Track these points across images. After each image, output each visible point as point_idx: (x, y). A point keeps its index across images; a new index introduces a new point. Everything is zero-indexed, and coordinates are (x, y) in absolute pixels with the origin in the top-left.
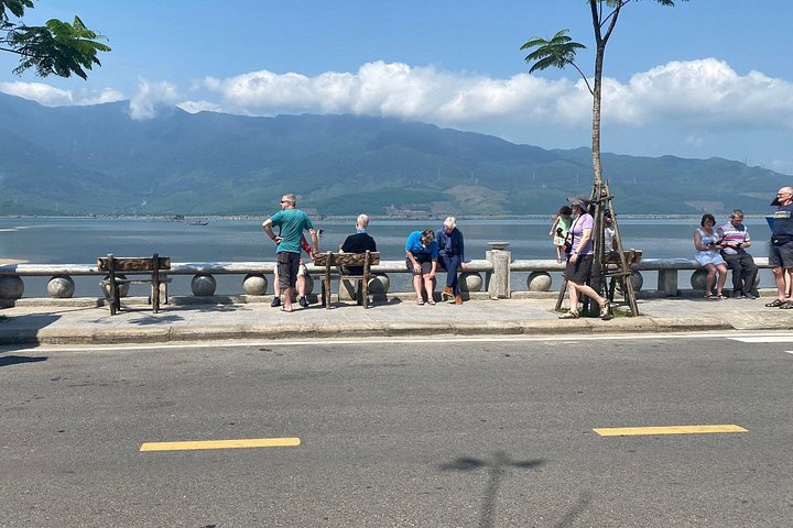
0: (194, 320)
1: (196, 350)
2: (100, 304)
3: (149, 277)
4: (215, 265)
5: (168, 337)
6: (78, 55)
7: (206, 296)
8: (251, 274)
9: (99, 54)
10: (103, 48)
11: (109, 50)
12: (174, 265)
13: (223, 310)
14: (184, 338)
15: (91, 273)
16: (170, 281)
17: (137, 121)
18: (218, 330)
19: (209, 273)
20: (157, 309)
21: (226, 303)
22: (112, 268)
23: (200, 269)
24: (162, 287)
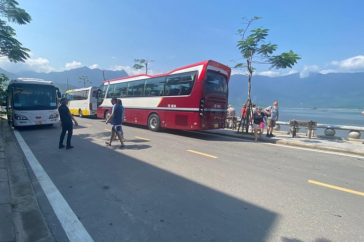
0: (326, 143)
1: (327, 154)
2: (288, 134)
3: (307, 128)
4: (335, 126)
5: (315, 148)
6: (290, 62)
7: (330, 135)
8: (353, 131)
9: (297, 60)
10: (298, 58)
11: (301, 58)
12: (318, 125)
13: (338, 142)
14: (321, 149)
15: (286, 124)
16: (316, 129)
17: (302, 79)
18: (337, 149)
19: (333, 129)
20: (310, 138)
21: (339, 139)
22: (295, 124)
23: (329, 127)
24: (312, 131)
